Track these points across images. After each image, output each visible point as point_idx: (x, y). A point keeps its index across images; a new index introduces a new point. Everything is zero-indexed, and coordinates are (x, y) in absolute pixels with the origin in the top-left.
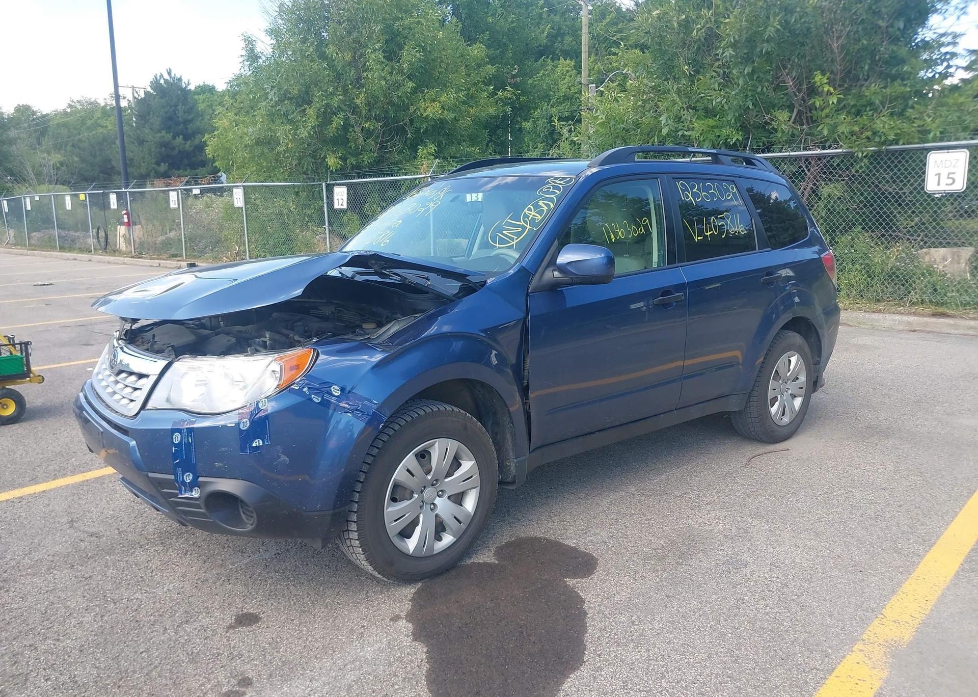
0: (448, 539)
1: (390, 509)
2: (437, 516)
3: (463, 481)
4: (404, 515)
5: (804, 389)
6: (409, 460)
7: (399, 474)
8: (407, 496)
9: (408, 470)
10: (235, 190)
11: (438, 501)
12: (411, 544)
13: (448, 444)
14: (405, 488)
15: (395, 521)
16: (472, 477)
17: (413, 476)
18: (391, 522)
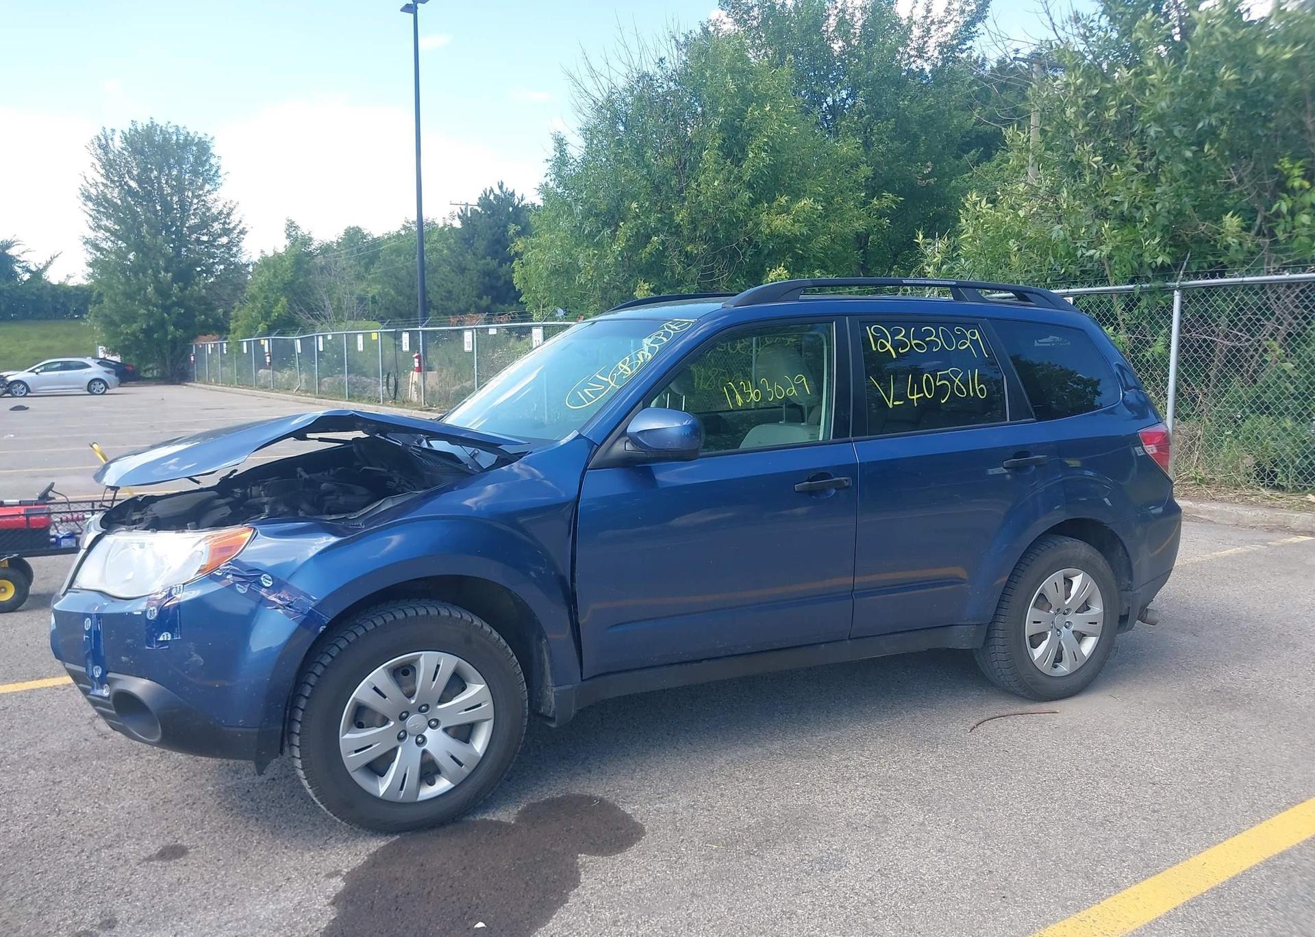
0: (443, 785)
1: (348, 736)
2: (424, 752)
3: (466, 710)
4: (371, 746)
5: (1100, 625)
6: (379, 676)
7: (362, 692)
8: (378, 721)
9: (375, 689)
10: (535, 331)
11: (428, 733)
12: (383, 787)
13: (439, 659)
14: (374, 712)
15: (356, 752)
16: (480, 705)
17: (385, 697)
18: (350, 753)
